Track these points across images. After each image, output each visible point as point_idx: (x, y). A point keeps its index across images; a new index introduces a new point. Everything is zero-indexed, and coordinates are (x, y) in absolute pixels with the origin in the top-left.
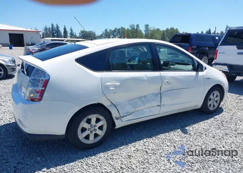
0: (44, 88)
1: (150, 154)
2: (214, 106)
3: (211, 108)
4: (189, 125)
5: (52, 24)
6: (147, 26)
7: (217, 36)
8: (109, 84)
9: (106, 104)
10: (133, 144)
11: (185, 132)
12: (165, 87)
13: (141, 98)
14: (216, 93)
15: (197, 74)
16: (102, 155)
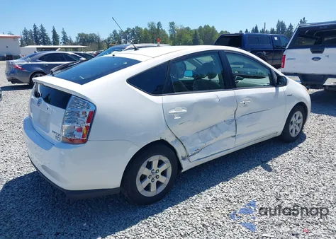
0: (89, 124)
1: (234, 203)
2: (296, 131)
3: (293, 135)
4: (270, 159)
5: (35, 26)
6: (172, 24)
7: (276, 36)
8: (173, 111)
9: (170, 140)
10: (207, 191)
11: (269, 169)
12: (241, 110)
13: (211, 127)
14: (299, 114)
15: (277, 90)
16: (170, 210)
